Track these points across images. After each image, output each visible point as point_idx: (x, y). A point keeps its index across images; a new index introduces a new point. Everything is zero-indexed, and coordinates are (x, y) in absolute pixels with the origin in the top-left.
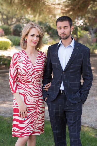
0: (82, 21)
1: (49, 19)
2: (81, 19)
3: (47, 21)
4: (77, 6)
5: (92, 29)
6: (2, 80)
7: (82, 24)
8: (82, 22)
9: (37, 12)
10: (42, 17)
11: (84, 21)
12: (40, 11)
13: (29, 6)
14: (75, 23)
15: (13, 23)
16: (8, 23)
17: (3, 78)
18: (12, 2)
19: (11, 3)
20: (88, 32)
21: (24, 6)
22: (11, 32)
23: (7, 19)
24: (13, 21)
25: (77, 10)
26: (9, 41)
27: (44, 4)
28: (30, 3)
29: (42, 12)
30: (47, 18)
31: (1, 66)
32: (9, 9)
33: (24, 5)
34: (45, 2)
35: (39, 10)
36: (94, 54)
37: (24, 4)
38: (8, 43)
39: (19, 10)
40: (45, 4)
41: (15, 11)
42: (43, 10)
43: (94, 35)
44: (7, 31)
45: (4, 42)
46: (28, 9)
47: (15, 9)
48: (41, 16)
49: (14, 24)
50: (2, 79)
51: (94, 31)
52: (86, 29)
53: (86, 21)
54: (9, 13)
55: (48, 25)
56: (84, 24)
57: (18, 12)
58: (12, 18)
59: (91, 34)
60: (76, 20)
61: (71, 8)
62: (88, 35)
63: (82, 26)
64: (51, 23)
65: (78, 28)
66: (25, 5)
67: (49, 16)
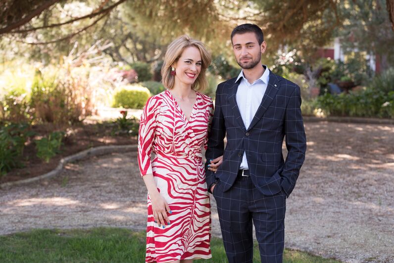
0: (291, 54)
1: (226, 49)
2: (290, 51)
3: (221, 52)
4: (282, 24)
5: (312, 71)
6: (132, 164)
7: (291, 60)
8: (292, 57)
9: (202, 35)
10: (212, 44)
11: (296, 55)
12: (208, 32)
13: (186, 22)
14: (278, 58)
15: (156, 57)
16: (145, 58)
17: (133, 160)
18: (154, 14)
19: (151, 15)
20: (302, 76)
21: (176, 22)
22: (150, 74)
23: (144, 50)
24: (154, 55)
25: (281, 30)
26: (146, 90)
27: (216, 18)
28: (188, 15)
29: (212, 33)
30: (222, 46)
31: (129, 138)
32: (147, 28)
33: (177, 20)
34: (218, 14)
35: (205, 30)
36: (313, 118)
37: (176, 18)
38: (145, 95)
39: (167, 31)
40: (218, 18)
41: (159, 31)
42: (213, 30)
43: (313, 81)
44: (143, 73)
45: (137, 92)
46: (183, 28)
47: (158, 28)
48: (210, 43)
49: (157, 60)
50: (132, 162)
51: (314, 73)
52: (299, 70)
53: (299, 53)
54: (146, 35)
55: (223, 62)
56: (295, 61)
57: (164, 33)
58: (154, 50)
59: (308, 79)
60: (280, 52)
61: (269, 26)
62: (304, 81)
63: (291, 64)
64: (230, 56)
65: (284, 68)
66: (179, 21)
67: (225, 44)
